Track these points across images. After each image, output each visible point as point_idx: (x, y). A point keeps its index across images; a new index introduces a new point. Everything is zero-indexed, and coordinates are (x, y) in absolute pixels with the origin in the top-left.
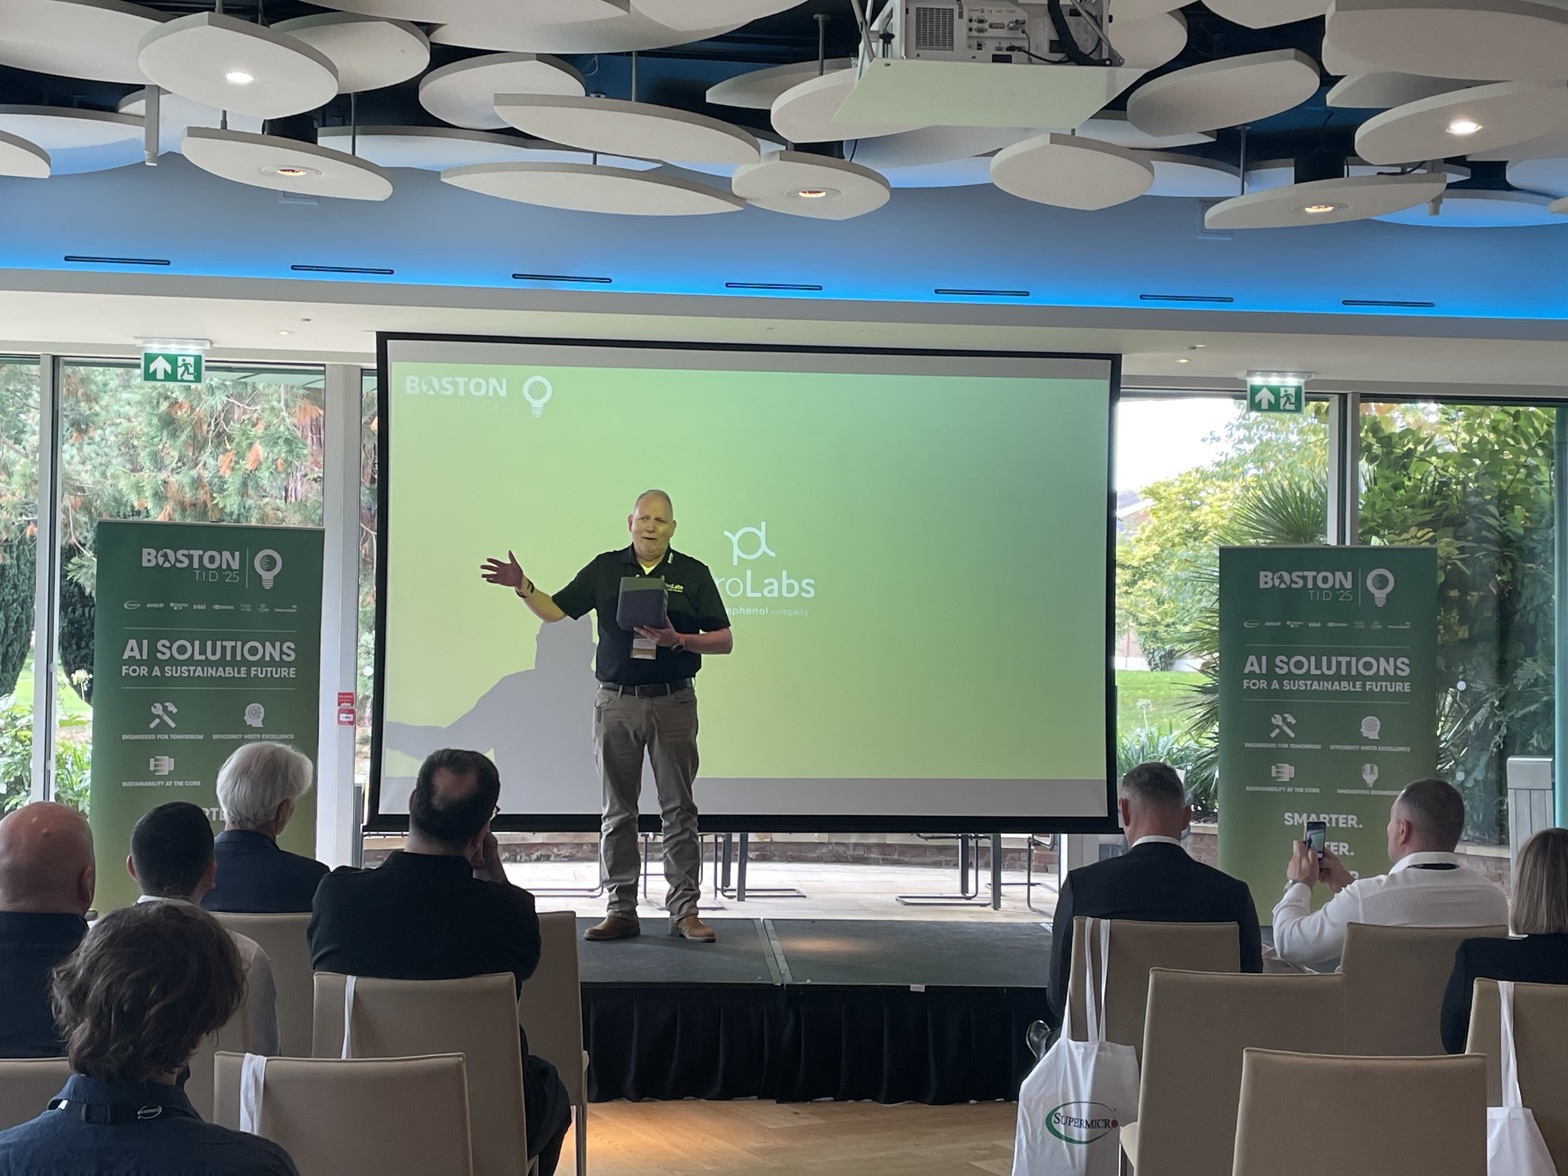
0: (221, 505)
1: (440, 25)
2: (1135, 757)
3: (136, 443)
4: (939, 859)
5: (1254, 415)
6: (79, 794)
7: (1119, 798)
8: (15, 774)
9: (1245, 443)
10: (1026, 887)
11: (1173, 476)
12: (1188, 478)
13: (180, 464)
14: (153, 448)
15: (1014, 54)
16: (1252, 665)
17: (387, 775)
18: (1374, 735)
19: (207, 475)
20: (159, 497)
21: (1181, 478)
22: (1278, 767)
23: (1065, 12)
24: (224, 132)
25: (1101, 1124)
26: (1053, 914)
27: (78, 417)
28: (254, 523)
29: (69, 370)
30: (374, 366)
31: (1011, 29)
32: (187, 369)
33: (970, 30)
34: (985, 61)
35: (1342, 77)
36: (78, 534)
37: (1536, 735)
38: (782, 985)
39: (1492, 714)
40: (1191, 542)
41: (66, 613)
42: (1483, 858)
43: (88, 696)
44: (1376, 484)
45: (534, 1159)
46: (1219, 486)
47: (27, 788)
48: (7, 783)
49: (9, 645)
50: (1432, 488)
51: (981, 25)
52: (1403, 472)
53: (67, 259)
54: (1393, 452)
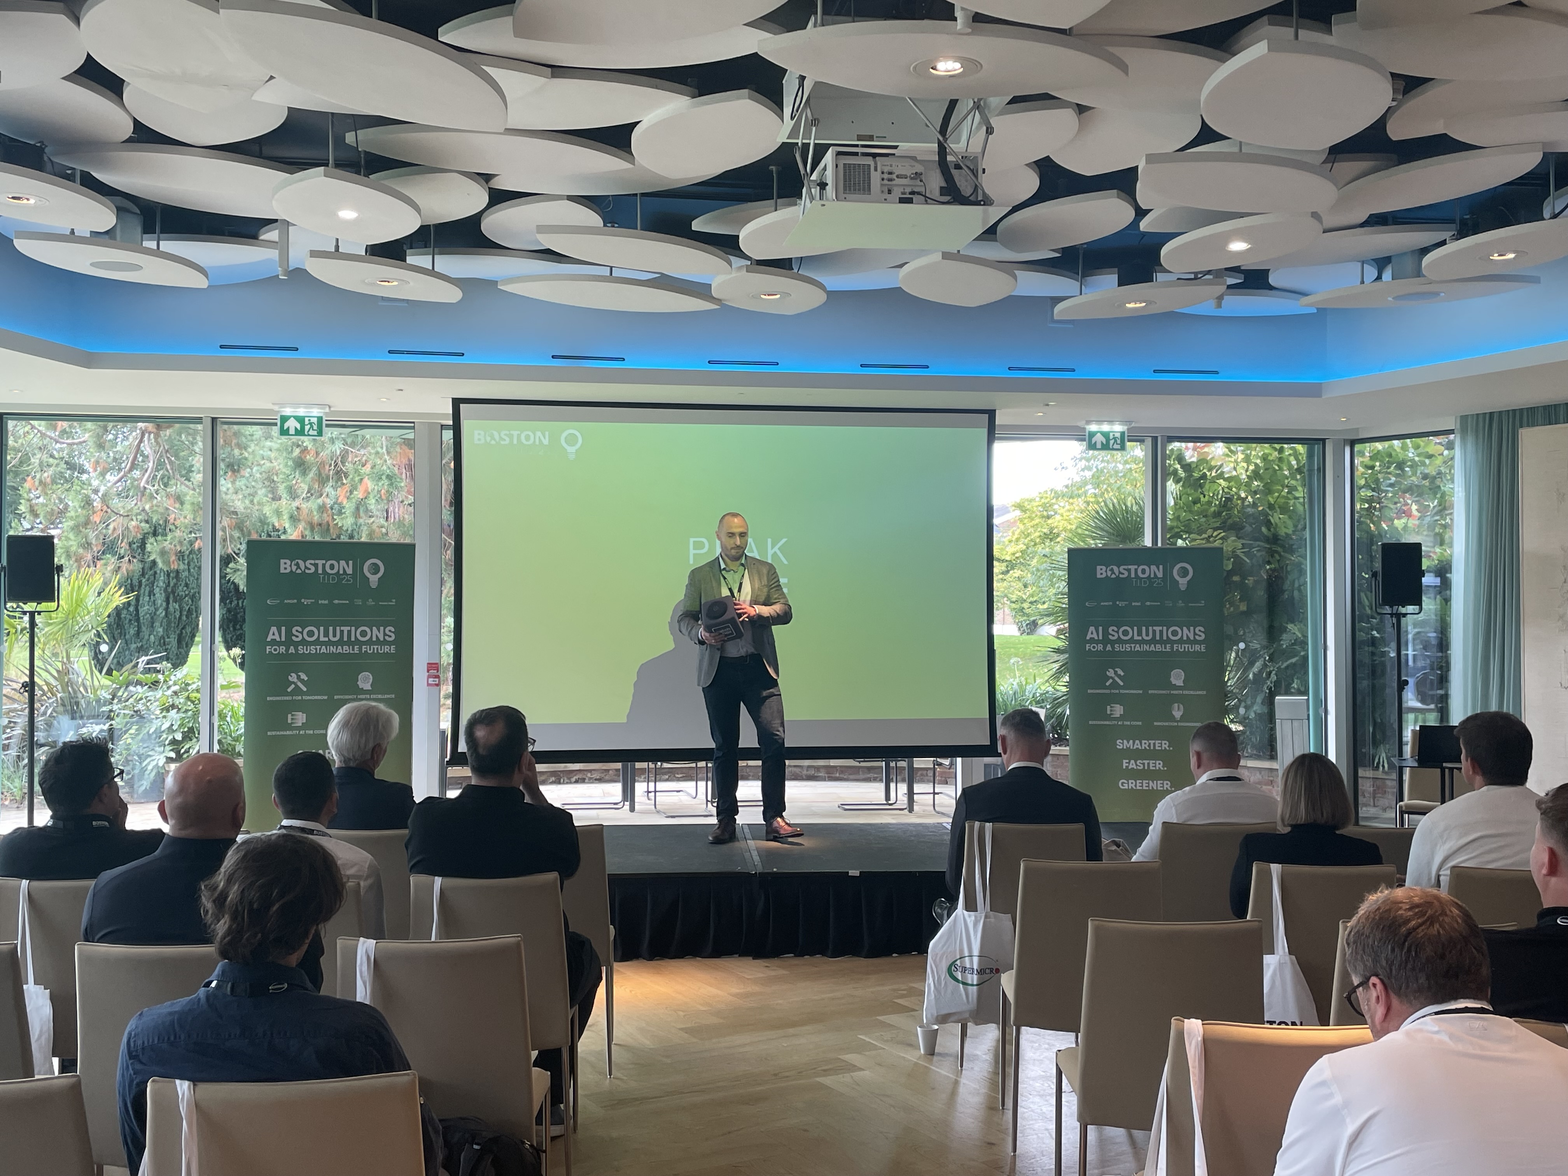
0: (340, 525)
1: (497, 175)
2: (1010, 699)
3: (275, 479)
4: (869, 776)
5: (1091, 451)
6: (236, 739)
7: (998, 735)
8: (188, 726)
9: (1086, 471)
10: (932, 796)
11: (1034, 494)
12: (1045, 495)
13: (309, 495)
14: (288, 483)
15: (915, 197)
16: (1092, 633)
18: (1180, 683)
19: (329, 502)
20: (294, 519)
21: (1041, 495)
22: (1111, 707)
23: (951, 167)
24: (337, 254)
25: (988, 971)
26: (953, 815)
27: (232, 460)
28: (364, 539)
29: (224, 427)
30: (451, 423)
31: (912, 179)
32: (312, 427)
33: (883, 179)
34: (893, 203)
35: (1152, 210)
36: (233, 546)
37: (1296, 681)
38: (756, 873)
39: (1265, 666)
40: (1047, 542)
41: (225, 604)
42: (1260, 770)
43: (242, 666)
44: (1181, 500)
45: (574, 1008)
46: (1067, 502)
47: (197, 735)
48: (182, 732)
49: (183, 629)
50: (1220, 502)
51: (890, 176)
52: (1200, 490)
53: (221, 347)
54: (1193, 476)
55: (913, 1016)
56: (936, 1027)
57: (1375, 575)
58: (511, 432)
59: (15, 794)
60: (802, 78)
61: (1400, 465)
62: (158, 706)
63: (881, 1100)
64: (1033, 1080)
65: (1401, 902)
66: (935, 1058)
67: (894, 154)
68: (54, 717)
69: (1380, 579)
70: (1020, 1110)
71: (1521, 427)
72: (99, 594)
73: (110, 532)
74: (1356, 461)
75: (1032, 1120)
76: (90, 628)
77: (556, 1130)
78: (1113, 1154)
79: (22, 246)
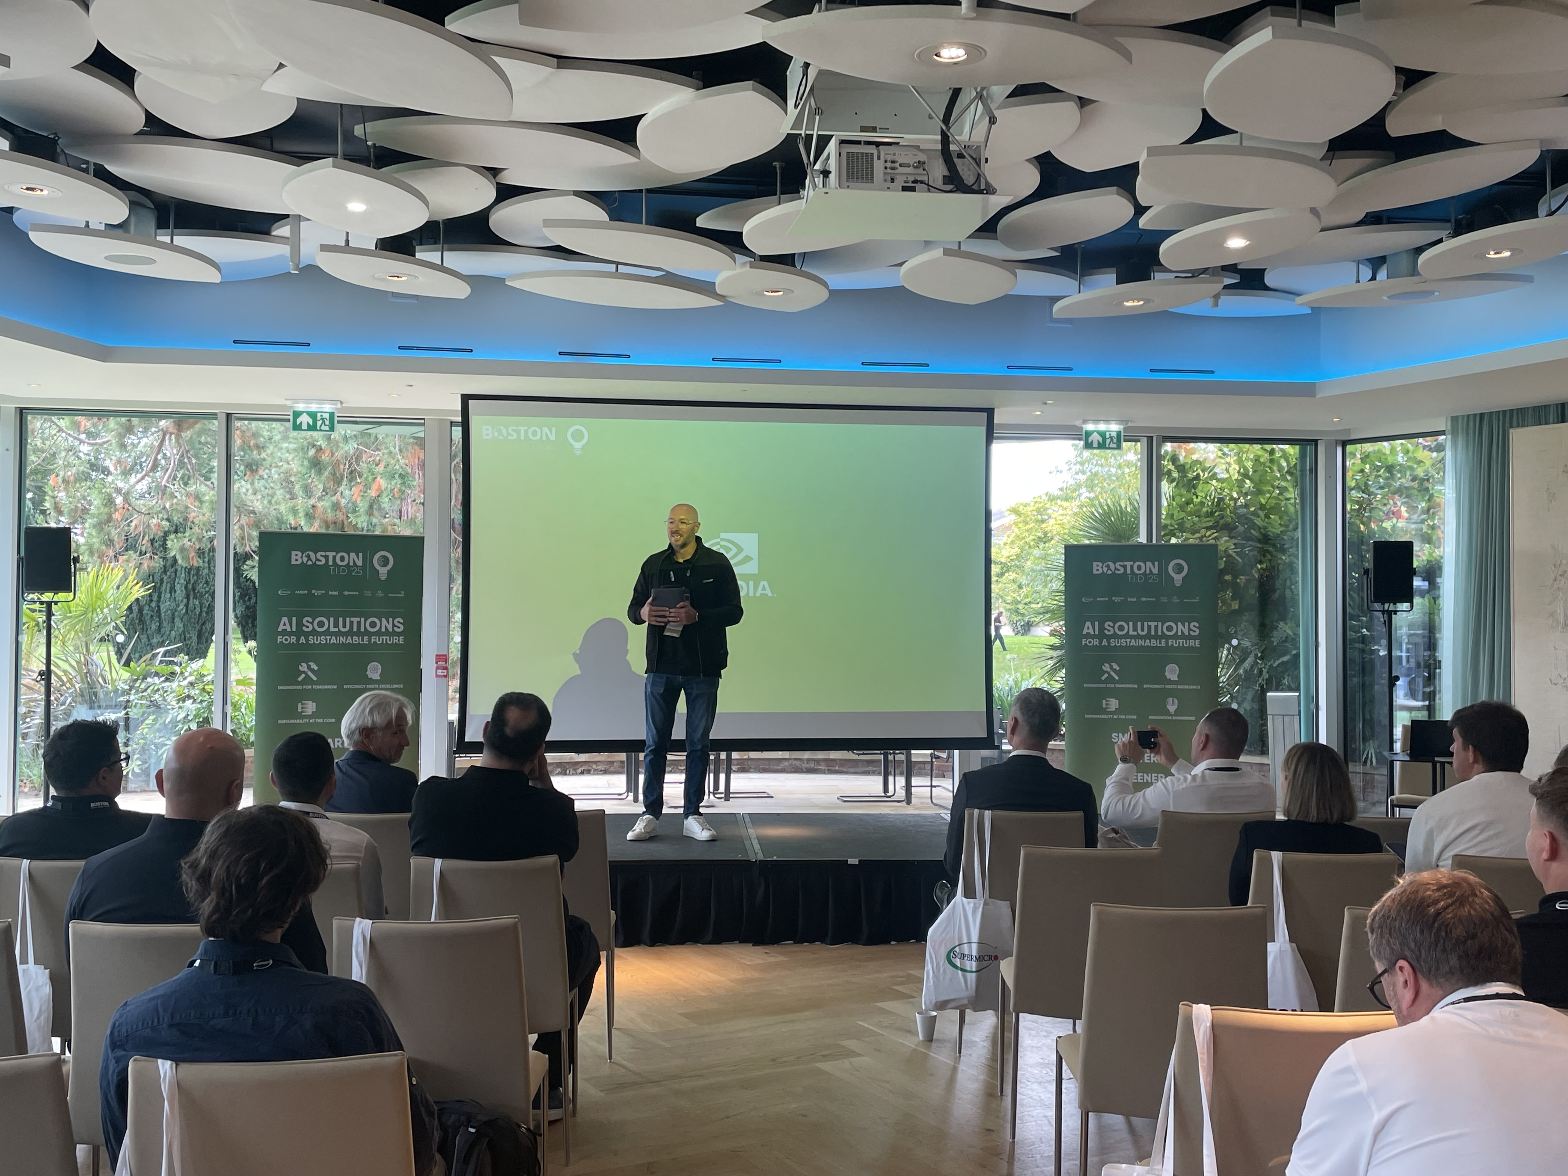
0: (354, 523)
1: (504, 170)
2: (1006, 695)
3: (293, 479)
4: (867, 769)
5: (1087, 453)
6: (247, 728)
8: (203, 715)
9: (1080, 474)
10: (929, 788)
11: (1028, 499)
12: (1039, 500)
13: (324, 493)
14: (304, 482)
15: (918, 186)
16: (1088, 628)
17: (471, 713)
18: (1174, 677)
19: (343, 502)
20: (309, 516)
21: (1035, 500)
22: (1107, 701)
23: (954, 156)
24: (347, 248)
25: (986, 958)
27: (248, 461)
29: (238, 424)
30: (459, 419)
31: (915, 167)
32: (324, 422)
33: (886, 168)
34: (897, 191)
35: (1151, 207)
36: (250, 544)
37: (1287, 678)
38: (756, 861)
39: (1256, 663)
40: (1042, 545)
41: (244, 601)
43: (256, 658)
44: (1174, 500)
46: (1061, 506)
48: (198, 722)
49: (203, 624)
50: (1213, 503)
51: (893, 165)
52: (1193, 491)
53: (235, 342)
54: (1187, 476)
55: (911, 1003)
56: (934, 1013)
57: (1366, 572)
58: (519, 428)
59: (35, 781)
60: (807, 65)
61: (1390, 469)
62: (174, 697)
63: (880, 1086)
64: (1032, 1067)
65: (1429, 884)
66: (934, 1045)
67: (898, 143)
68: (73, 706)
69: (1371, 575)
70: (1019, 1097)
71: (1511, 427)
72: (118, 588)
73: (132, 528)
74: (1348, 463)
75: (1030, 1107)
76: (109, 621)
77: (554, 1114)
78: (1112, 1141)
79: (36, 238)
